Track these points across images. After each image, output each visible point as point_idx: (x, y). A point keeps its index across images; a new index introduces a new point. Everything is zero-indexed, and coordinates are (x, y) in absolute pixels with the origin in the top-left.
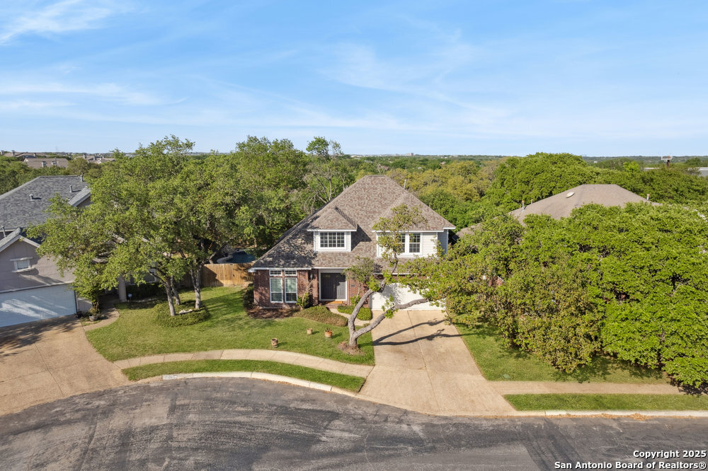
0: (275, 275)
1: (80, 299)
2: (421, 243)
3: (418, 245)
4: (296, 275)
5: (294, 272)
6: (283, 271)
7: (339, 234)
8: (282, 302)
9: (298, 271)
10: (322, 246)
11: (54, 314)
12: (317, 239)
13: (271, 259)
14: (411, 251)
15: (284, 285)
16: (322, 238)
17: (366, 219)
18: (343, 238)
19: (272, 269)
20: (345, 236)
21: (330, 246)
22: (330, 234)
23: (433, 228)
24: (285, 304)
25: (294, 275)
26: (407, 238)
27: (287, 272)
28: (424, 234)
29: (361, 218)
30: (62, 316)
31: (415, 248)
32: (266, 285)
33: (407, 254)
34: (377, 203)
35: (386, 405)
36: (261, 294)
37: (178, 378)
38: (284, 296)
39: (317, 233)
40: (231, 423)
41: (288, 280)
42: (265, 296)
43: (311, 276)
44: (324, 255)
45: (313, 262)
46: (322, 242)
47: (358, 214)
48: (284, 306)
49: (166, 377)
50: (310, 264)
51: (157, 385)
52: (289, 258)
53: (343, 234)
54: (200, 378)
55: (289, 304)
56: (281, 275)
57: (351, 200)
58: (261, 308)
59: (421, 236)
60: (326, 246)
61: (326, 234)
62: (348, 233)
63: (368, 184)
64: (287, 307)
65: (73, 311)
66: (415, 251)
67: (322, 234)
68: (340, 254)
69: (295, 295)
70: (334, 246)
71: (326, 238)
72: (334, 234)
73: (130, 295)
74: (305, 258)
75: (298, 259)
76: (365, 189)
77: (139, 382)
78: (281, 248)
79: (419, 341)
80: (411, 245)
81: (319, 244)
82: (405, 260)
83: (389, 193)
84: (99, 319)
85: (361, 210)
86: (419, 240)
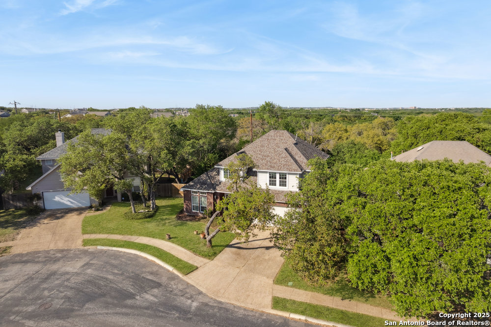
0: (194, 194)
1: (92, 198)
2: (287, 180)
3: (286, 182)
4: (206, 195)
5: (205, 193)
6: (199, 192)
8: (199, 212)
9: (208, 193)
10: (225, 177)
11: (80, 205)
12: (222, 172)
14: (280, 185)
17: (261, 161)
19: (192, 190)
23: (294, 170)
26: (278, 176)
28: (289, 174)
29: (257, 160)
30: (83, 206)
31: (283, 184)
32: (190, 200)
33: (278, 187)
34: (272, 150)
35: (193, 286)
36: (187, 205)
38: (200, 208)
39: (222, 169)
40: (103, 278)
41: (203, 198)
42: (189, 207)
43: (215, 197)
44: (225, 183)
45: (217, 187)
46: (225, 175)
47: (257, 157)
48: (200, 214)
49: (99, 247)
50: (215, 189)
51: (92, 250)
52: (203, 183)
55: (202, 213)
57: (256, 147)
58: (187, 214)
59: (287, 175)
64: (201, 215)
65: (89, 205)
66: (283, 186)
69: (206, 208)
73: (123, 198)
74: (213, 184)
77: (85, 247)
78: (201, 177)
79: (258, 249)
80: (280, 182)
81: (223, 176)
82: (276, 191)
83: (283, 143)
84: (98, 210)
85: (260, 154)
86: (285, 178)
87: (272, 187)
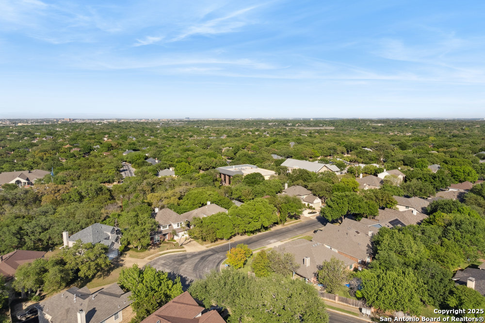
9: (160, 235)
13: (154, 234)
15: (157, 239)
16: (163, 227)
27: (158, 236)
32: (153, 239)
42: (153, 242)
44: (164, 230)
48: (158, 243)
52: (157, 232)
56: (156, 237)
68: (167, 230)
69: (159, 240)
70: (165, 228)
72: (165, 225)
75: (159, 232)
78: (155, 231)
82: (180, 228)
87: (178, 227)
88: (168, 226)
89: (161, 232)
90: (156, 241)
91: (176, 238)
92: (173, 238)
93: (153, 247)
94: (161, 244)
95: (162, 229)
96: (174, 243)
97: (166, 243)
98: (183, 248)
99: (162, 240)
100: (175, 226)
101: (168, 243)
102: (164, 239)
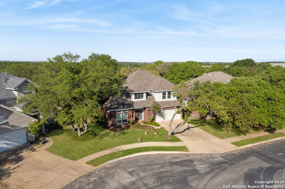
0: (119, 113)
1: (29, 135)
3: (170, 96)
4: (127, 112)
5: (126, 110)
6: (122, 110)
7: (141, 93)
8: (122, 124)
9: (128, 110)
10: (135, 99)
11: (17, 144)
12: (133, 96)
13: (116, 106)
15: (122, 117)
16: (135, 95)
18: (143, 95)
19: (117, 110)
20: (144, 94)
21: (138, 98)
22: (138, 93)
24: (123, 124)
25: (126, 112)
26: (167, 93)
27: (124, 111)
30: (20, 145)
32: (115, 117)
33: (167, 99)
36: (113, 121)
37: (115, 161)
38: (122, 121)
39: (133, 94)
41: (124, 114)
42: (115, 122)
43: (133, 112)
44: (137, 102)
45: (133, 105)
46: (135, 97)
48: (123, 125)
49: (110, 162)
52: (124, 105)
53: (143, 93)
54: (124, 159)
55: (124, 124)
56: (121, 112)
58: (113, 127)
59: (171, 92)
60: (137, 99)
61: (137, 94)
62: (145, 93)
63: (141, 73)
65: (26, 141)
66: (169, 98)
67: (135, 94)
68: (142, 101)
69: (126, 120)
70: (140, 98)
71: (137, 95)
72: (140, 93)
73: (47, 130)
75: (127, 105)
76: (140, 75)
78: (118, 101)
80: (168, 96)
81: (134, 98)
82: (167, 101)
83: (150, 76)
84: (44, 143)
86: (170, 94)
87: (164, 100)
88: (145, 95)
89: (131, 105)
90: (120, 122)
91: (158, 119)
92: (153, 119)
93: (112, 133)
94: (128, 127)
95: (133, 99)
96: (155, 127)
97: (139, 126)
98: (178, 140)
99: (132, 120)
100: (158, 97)
101: (143, 127)
102: (137, 119)
